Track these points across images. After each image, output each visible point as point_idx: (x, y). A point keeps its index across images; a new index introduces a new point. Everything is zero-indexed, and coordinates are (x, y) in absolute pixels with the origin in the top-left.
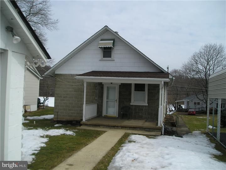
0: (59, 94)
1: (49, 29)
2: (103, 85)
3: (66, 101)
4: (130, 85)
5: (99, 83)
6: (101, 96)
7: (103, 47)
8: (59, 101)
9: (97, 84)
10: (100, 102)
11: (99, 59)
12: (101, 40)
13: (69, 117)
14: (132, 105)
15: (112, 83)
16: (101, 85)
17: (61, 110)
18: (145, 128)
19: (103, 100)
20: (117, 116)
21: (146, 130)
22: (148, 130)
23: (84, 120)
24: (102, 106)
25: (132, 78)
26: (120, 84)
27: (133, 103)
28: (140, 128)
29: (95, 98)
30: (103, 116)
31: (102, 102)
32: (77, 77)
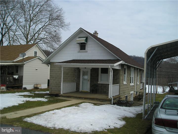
0: (52, 76)
1: (64, 30)
2: (80, 69)
3: (57, 80)
4: (98, 69)
5: (77, 68)
6: (79, 77)
7: (80, 42)
8: (52, 81)
9: (76, 69)
10: (78, 81)
11: (78, 51)
12: (79, 38)
13: (58, 92)
14: (99, 84)
15: (85, 68)
16: (78, 69)
17: (53, 87)
18: (100, 99)
19: (80, 80)
20: (89, 92)
21: (100, 100)
22: (102, 101)
23: (62, 93)
24: (79, 84)
25: (90, 64)
26: (91, 69)
27: (100, 82)
28: (96, 99)
29: (75, 78)
30: (80, 91)
31: (79, 82)
32: (56, 64)
